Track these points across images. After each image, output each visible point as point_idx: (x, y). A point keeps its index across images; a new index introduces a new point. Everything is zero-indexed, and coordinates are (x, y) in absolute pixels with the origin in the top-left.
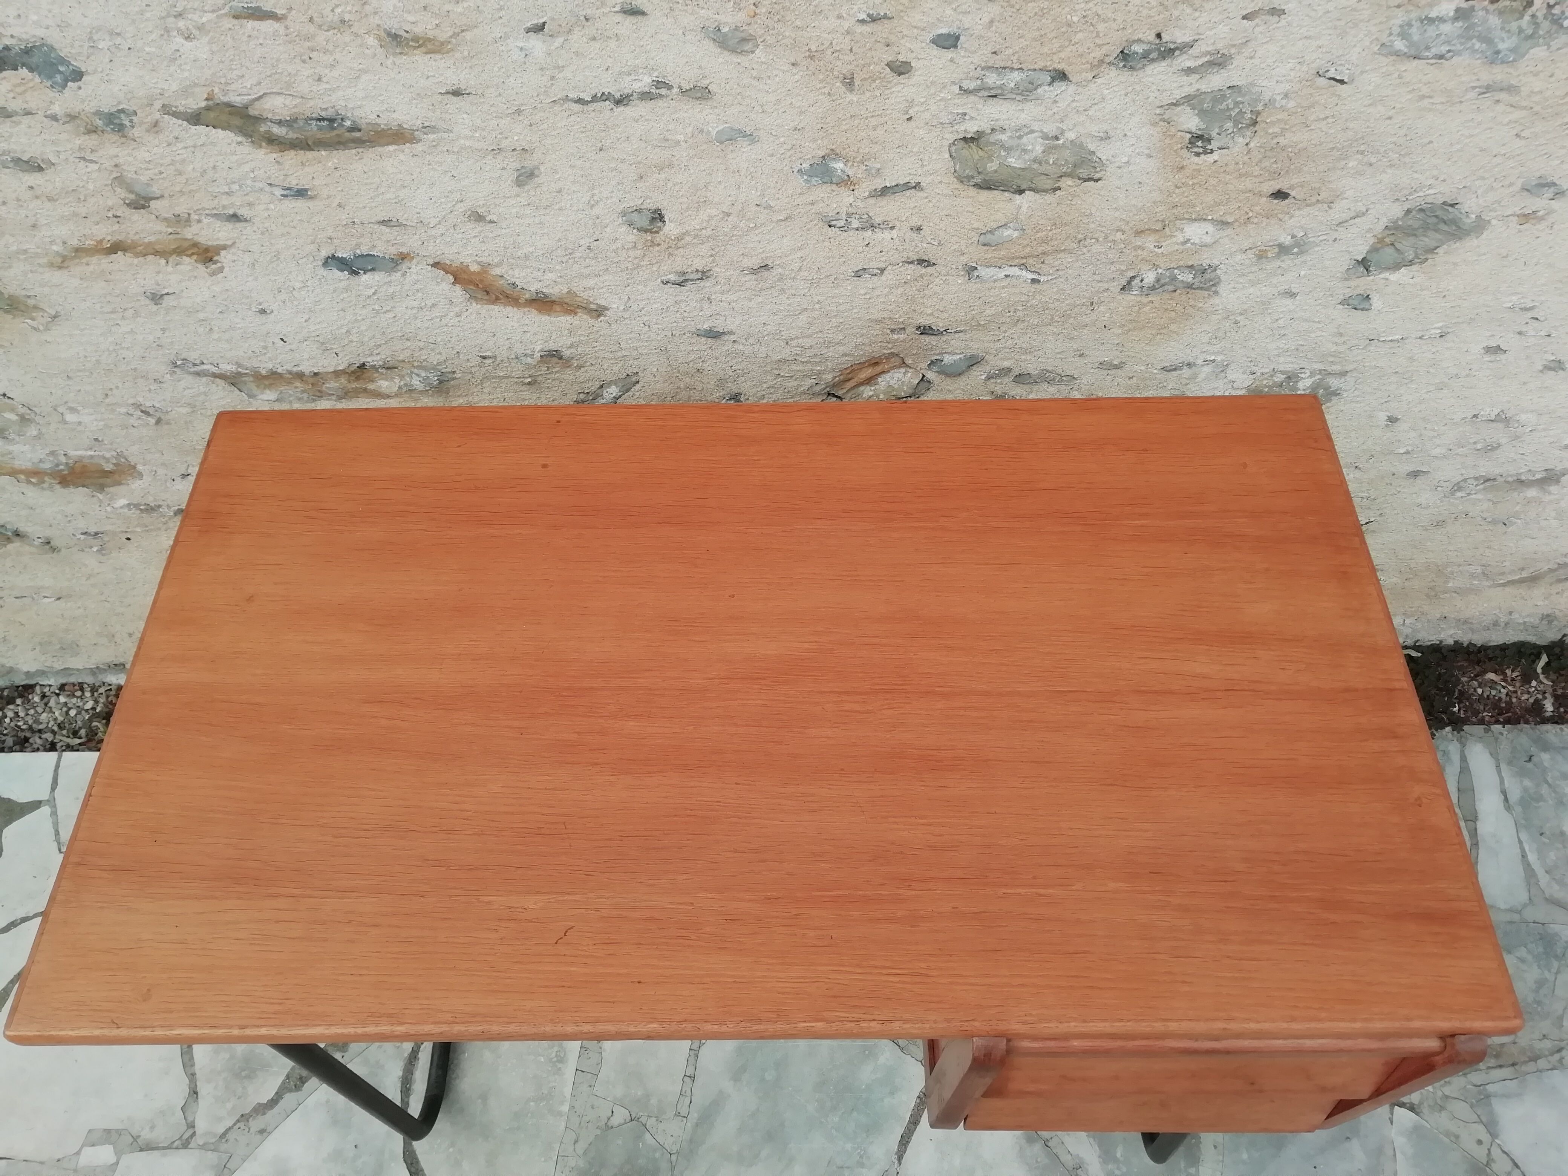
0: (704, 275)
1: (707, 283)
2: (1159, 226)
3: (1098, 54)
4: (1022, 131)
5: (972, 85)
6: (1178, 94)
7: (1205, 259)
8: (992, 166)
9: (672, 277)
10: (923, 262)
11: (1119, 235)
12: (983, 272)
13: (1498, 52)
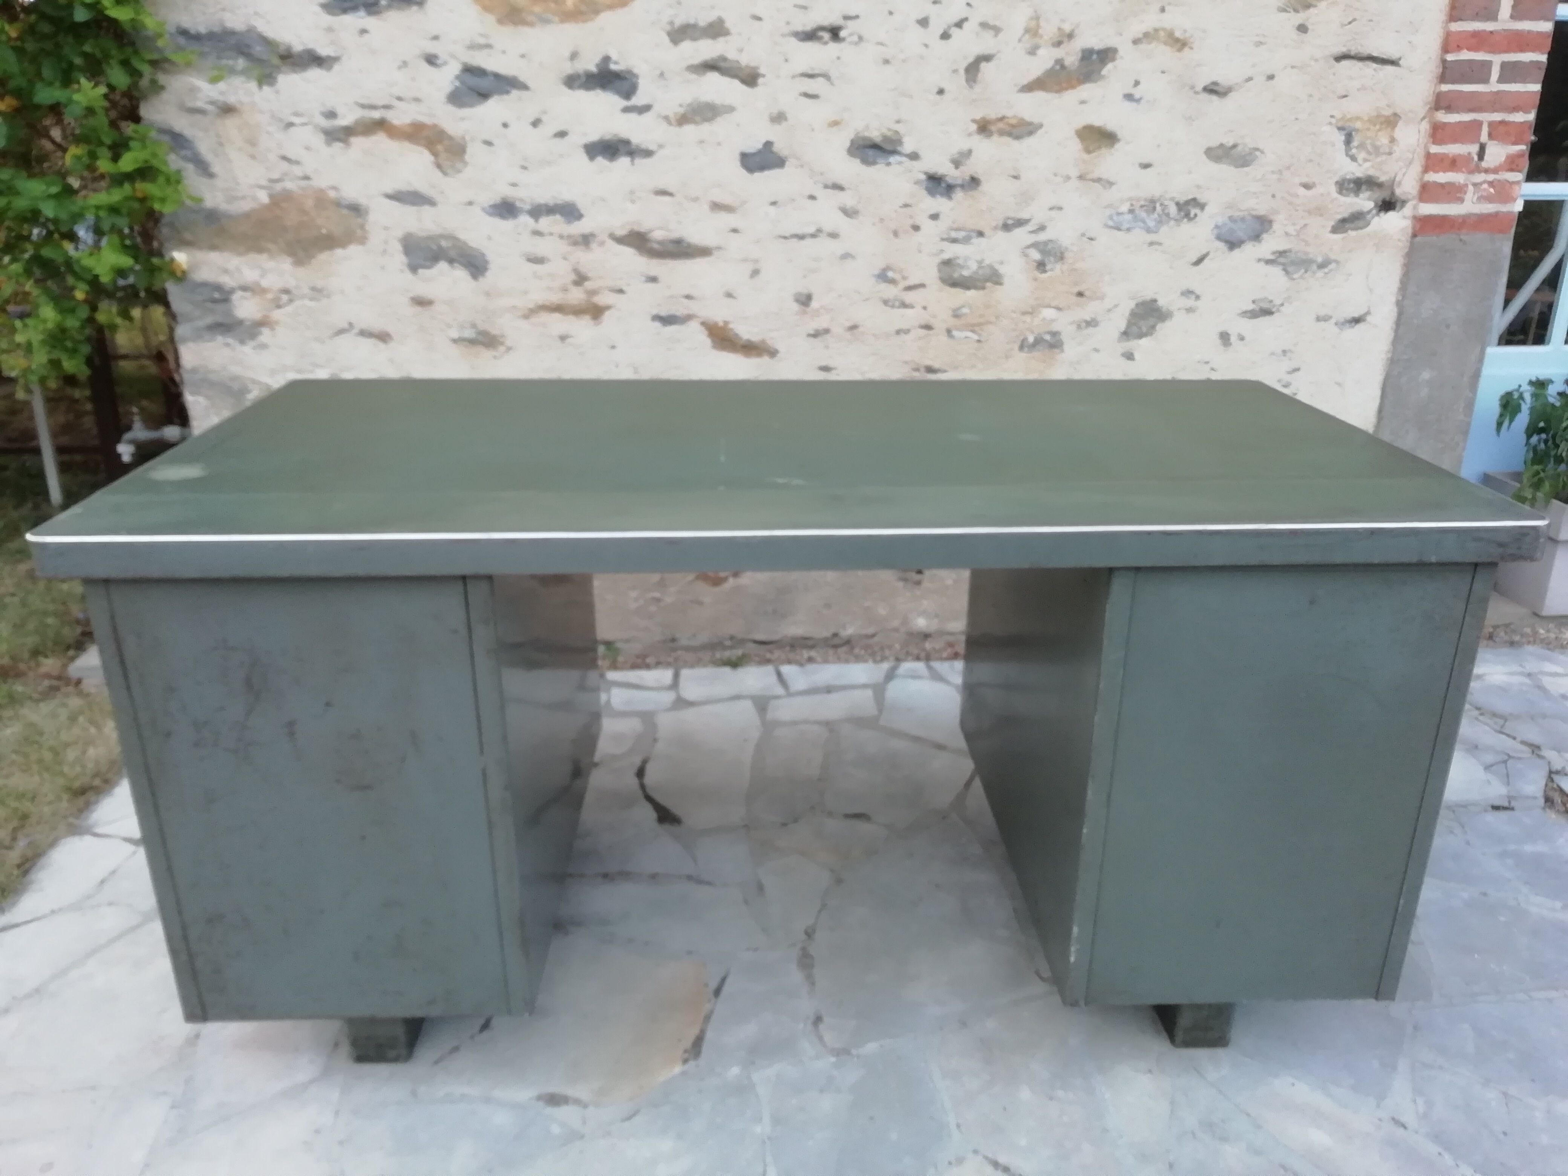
0: (827, 331)
1: (828, 336)
2: (1030, 310)
3: (994, 224)
4: (967, 259)
5: (945, 236)
6: (1029, 243)
7: (1055, 327)
8: (956, 275)
9: (812, 332)
10: (928, 327)
11: (1014, 315)
12: (955, 333)
13: (1149, 228)
